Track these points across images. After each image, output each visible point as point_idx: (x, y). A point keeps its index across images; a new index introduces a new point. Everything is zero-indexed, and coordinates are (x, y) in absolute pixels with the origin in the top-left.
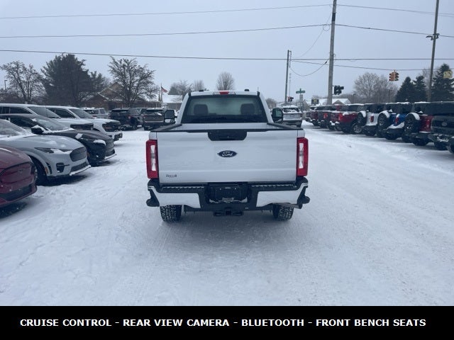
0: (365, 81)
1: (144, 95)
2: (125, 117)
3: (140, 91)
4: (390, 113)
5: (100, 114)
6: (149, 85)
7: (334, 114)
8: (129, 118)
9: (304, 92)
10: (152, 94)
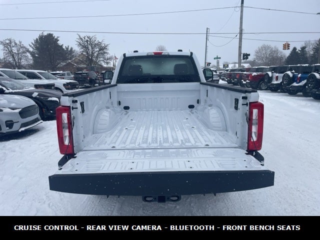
0: (262, 50)
1: (102, 62)
2: (85, 78)
3: (99, 59)
4: (292, 73)
5: (66, 76)
6: (105, 54)
7: (245, 74)
8: (88, 79)
9: (220, 58)
10: (108, 61)
